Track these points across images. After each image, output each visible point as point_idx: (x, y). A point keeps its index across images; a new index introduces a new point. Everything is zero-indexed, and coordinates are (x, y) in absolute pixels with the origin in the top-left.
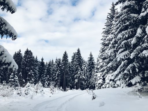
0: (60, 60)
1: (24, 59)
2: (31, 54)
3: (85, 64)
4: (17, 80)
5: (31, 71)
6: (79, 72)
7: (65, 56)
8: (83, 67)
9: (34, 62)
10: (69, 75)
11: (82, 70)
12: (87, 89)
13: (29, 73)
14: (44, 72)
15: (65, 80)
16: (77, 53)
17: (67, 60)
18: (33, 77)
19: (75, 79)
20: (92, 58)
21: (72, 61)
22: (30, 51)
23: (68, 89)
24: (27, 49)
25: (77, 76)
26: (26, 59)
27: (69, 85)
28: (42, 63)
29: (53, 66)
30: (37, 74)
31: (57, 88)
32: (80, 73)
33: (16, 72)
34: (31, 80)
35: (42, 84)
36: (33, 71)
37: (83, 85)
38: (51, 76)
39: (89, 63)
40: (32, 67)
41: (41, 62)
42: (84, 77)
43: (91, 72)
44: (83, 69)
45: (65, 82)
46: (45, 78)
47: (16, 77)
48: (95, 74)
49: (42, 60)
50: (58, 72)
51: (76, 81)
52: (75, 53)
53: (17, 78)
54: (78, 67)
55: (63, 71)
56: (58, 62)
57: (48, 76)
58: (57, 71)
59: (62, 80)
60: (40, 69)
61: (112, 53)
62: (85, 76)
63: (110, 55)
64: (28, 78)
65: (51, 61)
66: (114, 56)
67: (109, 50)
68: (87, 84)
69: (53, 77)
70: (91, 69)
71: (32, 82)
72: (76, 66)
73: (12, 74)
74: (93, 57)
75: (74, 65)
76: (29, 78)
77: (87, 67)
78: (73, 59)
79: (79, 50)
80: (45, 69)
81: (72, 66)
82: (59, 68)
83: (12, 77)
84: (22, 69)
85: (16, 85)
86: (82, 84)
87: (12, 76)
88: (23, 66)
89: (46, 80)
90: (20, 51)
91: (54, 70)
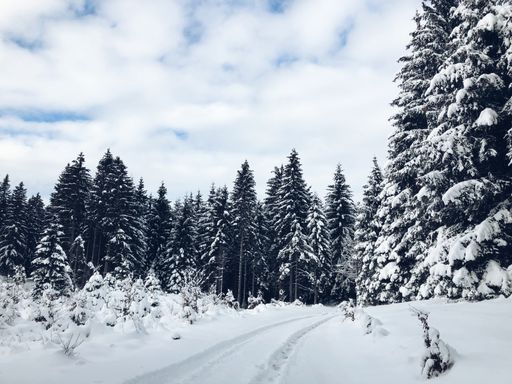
0: (225, 192)
1: (95, 189)
2: (122, 171)
3: (316, 210)
4: (61, 261)
5: (121, 230)
6: (293, 239)
7: (245, 179)
8: (309, 218)
9: (129, 199)
10: (256, 249)
11: (306, 231)
12: (344, 303)
13: (114, 240)
14: (168, 235)
15: (243, 266)
16: (288, 166)
17: (250, 195)
18: (126, 252)
19: (279, 265)
20: (345, 187)
21: (268, 196)
22: (118, 161)
23: (255, 300)
24: (108, 155)
25: (289, 253)
26: (102, 188)
27: (258, 287)
28: (162, 205)
29: (199, 216)
30: (141, 245)
31: (212, 296)
32: (300, 240)
33: (60, 233)
34: (120, 265)
35: (160, 278)
36: (128, 232)
37: (310, 285)
38: (191, 252)
39: (332, 207)
40: (125, 217)
41: (159, 201)
42: (315, 257)
43: (340, 240)
44: (309, 225)
45: (243, 273)
46: (170, 256)
47: (59, 252)
48: (356, 247)
49: (162, 192)
50: (218, 238)
51: (285, 269)
52: (279, 167)
53: (63, 257)
54: (290, 219)
55: (236, 233)
56: (219, 200)
57: (182, 250)
58: (213, 234)
59: (232, 265)
60: (154, 227)
61: (458, 145)
62: (316, 253)
63: (450, 151)
64: (107, 258)
65: (194, 199)
66: (468, 155)
67: (440, 133)
68: (324, 281)
69: (200, 255)
70: (340, 230)
71: (123, 273)
72: (283, 215)
73: (45, 238)
74: (346, 183)
75: (276, 212)
76: (111, 256)
77: (323, 221)
78: (272, 192)
79: (294, 159)
80: (171, 227)
81: (268, 216)
82: (221, 224)
83: (44, 249)
84: (88, 222)
85: (56, 282)
86: (306, 281)
87: (44, 246)
88: (90, 214)
89: (172, 266)
90: (82, 160)
91: (202, 230)
